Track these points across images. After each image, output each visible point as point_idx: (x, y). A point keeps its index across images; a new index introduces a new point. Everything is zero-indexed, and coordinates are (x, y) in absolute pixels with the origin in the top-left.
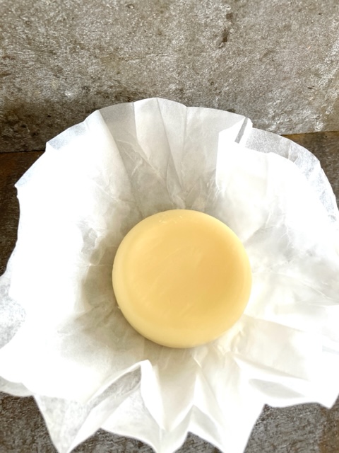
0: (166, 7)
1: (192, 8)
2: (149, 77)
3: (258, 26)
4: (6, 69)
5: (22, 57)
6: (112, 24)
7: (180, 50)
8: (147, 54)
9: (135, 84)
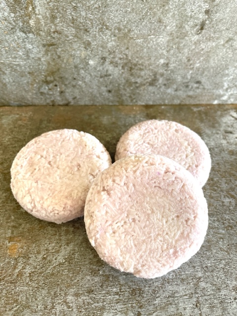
0: (167, 3)
1: (184, 4)
2: (147, 52)
3: (224, 20)
4: (54, 40)
5: (66, 33)
6: (130, 12)
7: (171, 34)
8: (149, 35)
9: (137, 58)
